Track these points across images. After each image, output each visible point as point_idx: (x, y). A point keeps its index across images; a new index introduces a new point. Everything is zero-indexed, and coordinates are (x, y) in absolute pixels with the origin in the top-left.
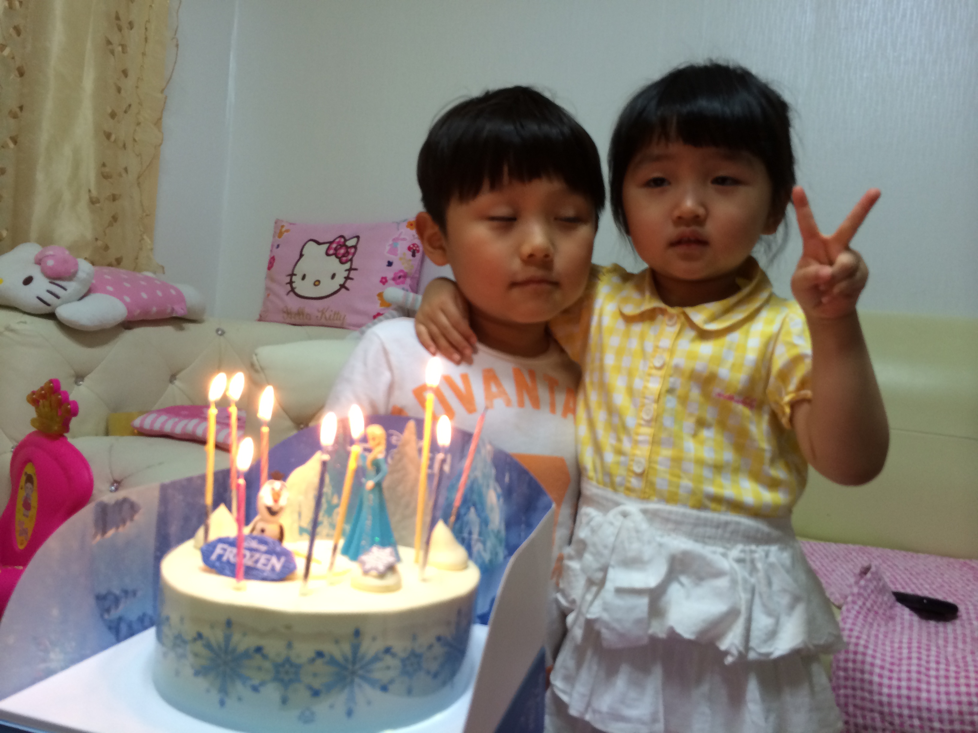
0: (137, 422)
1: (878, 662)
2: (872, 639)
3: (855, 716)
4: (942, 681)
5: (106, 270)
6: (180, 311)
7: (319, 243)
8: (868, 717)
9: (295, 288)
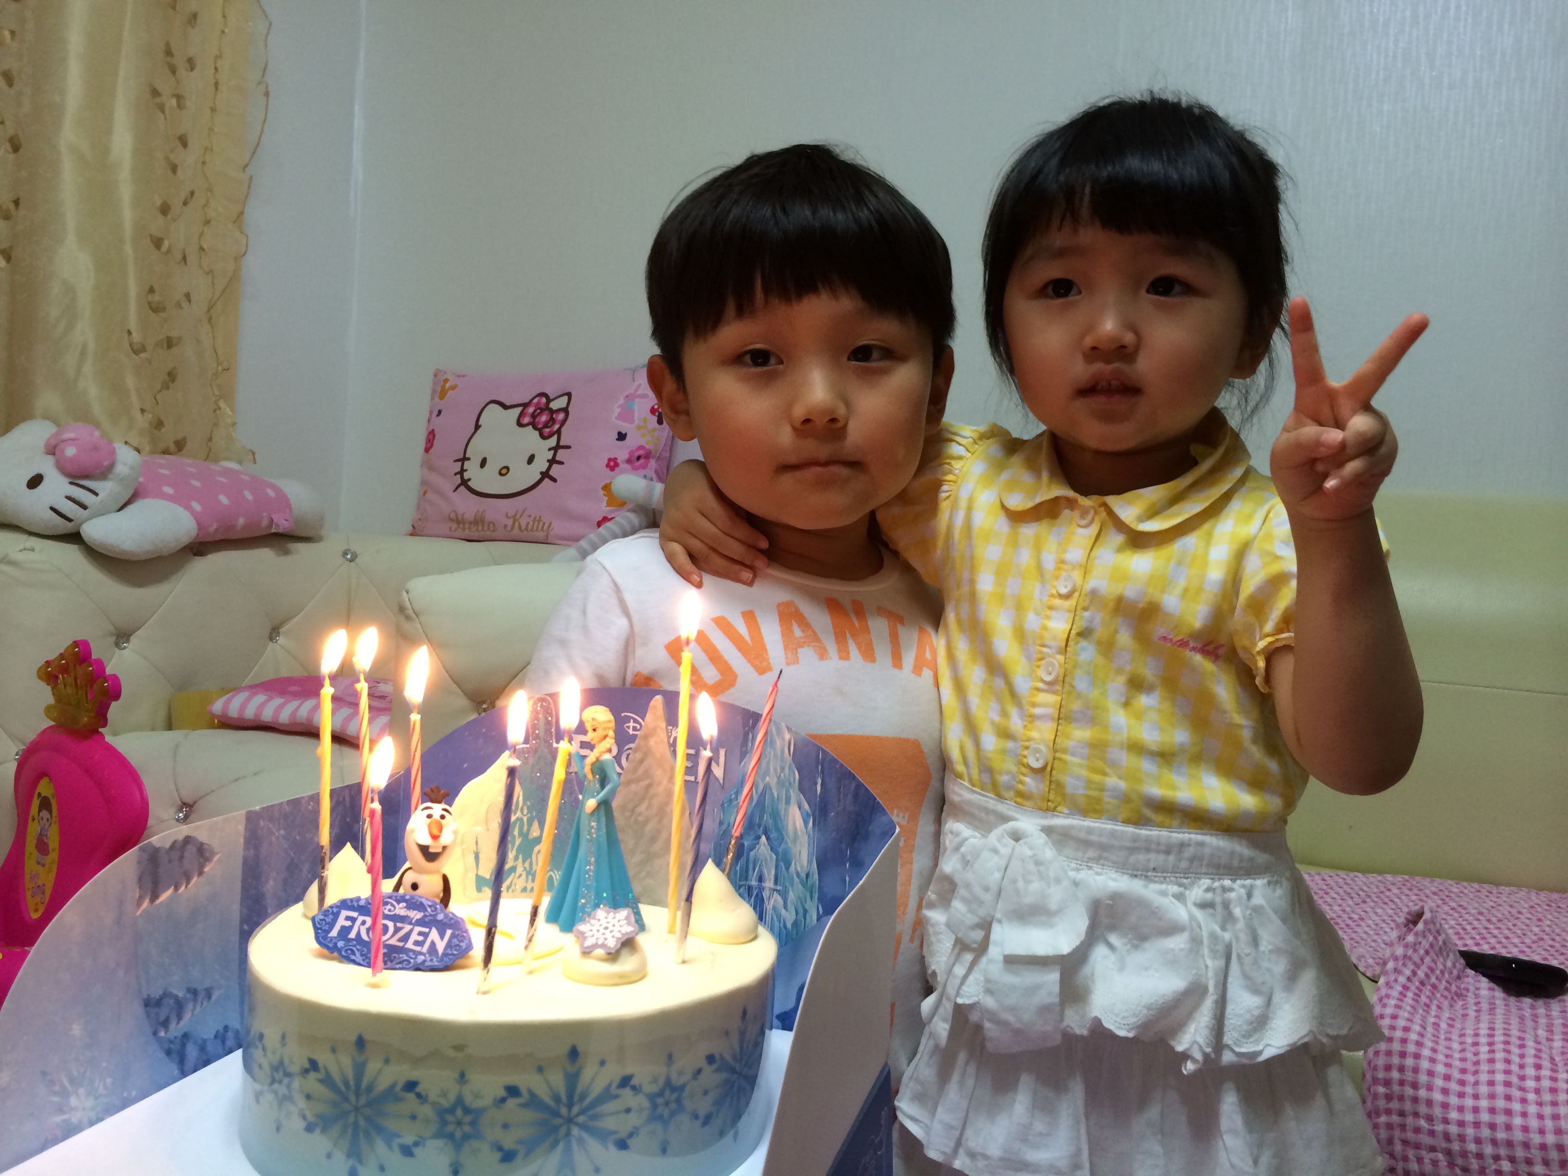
0: (217, 707)
1: (1440, 1069)
2: (1430, 1029)
3: (1405, 1159)
4: (1547, 1097)
5: (163, 460)
6: (282, 524)
7: (505, 407)
8: (1426, 1161)
9: (469, 480)
